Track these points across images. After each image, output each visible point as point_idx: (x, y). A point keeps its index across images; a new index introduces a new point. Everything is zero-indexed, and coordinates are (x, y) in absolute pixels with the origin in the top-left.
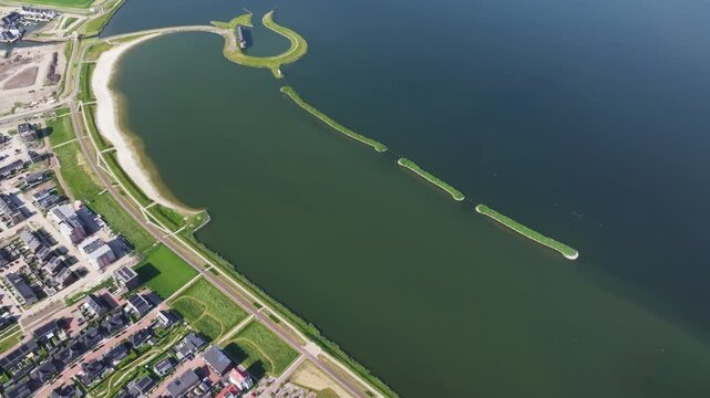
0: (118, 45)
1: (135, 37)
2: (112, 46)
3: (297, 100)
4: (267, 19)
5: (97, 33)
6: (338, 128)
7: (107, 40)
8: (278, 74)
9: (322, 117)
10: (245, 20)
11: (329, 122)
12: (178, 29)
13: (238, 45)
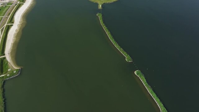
8: (100, 7)
11: (109, 36)
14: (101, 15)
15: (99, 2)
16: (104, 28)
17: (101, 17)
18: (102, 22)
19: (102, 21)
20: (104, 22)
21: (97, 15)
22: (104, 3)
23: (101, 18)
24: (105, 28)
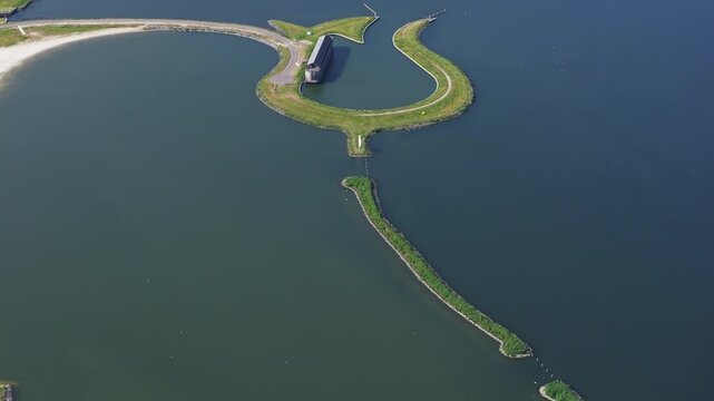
0: (38, 39)
1: (81, 29)
2: (24, 38)
3: (370, 212)
4: (406, 35)
5: (10, 10)
6: (433, 286)
7: (20, 27)
8: (358, 145)
9: (407, 257)
10: (350, 29)
11: (416, 268)
12: (184, 24)
13: (301, 75)
14: (367, 184)
15: (347, 126)
16: (388, 235)
17: (368, 194)
18: (375, 214)
19: (374, 207)
20: (384, 212)
21: (344, 182)
22: (379, 131)
23: (370, 198)
24: (389, 237)
